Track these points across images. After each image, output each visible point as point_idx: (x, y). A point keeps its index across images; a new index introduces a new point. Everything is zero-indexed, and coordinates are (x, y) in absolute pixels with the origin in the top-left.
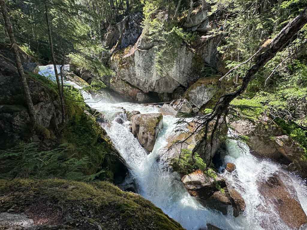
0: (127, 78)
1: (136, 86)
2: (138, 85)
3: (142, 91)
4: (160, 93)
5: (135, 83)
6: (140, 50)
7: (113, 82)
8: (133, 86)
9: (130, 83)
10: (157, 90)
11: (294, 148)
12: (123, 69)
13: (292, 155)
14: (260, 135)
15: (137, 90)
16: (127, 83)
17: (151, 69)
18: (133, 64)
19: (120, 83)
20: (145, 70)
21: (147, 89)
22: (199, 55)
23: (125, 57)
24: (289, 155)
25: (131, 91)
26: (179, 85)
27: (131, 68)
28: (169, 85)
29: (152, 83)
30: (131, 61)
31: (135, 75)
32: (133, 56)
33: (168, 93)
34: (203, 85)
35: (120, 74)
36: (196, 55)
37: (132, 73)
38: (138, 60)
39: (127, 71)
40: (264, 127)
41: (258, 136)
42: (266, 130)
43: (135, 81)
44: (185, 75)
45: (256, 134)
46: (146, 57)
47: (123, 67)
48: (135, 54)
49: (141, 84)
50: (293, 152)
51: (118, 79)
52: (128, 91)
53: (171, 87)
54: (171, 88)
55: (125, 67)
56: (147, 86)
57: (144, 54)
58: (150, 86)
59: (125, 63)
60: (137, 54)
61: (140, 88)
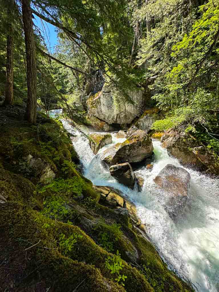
0: (96, 115)
1: (103, 119)
2: (104, 119)
3: (107, 123)
4: (122, 124)
5: (102, 117)
6: (104, 93)
7: (88, 118)
8: (101, 120)
9: (99, 117)
10: (118, 122)
11: (209, 157)
12: (93, 108)
13: (208, 163)
14: (179, 147)
15: (104, 123)
16: (97, 118)
17: (113, 106)
18: (100, 104)
19: (93, 118)
20: (108, 107)
21: (111, 122)
22: (148, 92)
23: (95, 99)
24: (205, 162)
25: (100, 124)
26: (135, 117)
27: (99, 107)
28: (128, 118)
29: (114, 116)
30: (98, 102)
31: (101, 111)
32: (99, 98)
33: (127, 124)
34: (148, 115)
35: (92, 112)
36: (145, 92)
37: (99, 110)
38: (103, 100)
39: (96, 109)
40: (182, 140)
41: (178, 148)
42: (184, 142)
43: (102, 116)
44: (138, 109)
45: (176, 146)
46: (108, 98)
47: (93, 107)
48: (101, 97)
49: (106, 118)
50: (209, 160)
51: (91, 116)
52: (98, 124)
53: (129, 118)
54: (130, 120)
55: (95, 106)
56: (110, 119)
57: (107, 97)
58: (112, 119)
59: (94, 104)
60: (102, 97)
61: (106, 121)
